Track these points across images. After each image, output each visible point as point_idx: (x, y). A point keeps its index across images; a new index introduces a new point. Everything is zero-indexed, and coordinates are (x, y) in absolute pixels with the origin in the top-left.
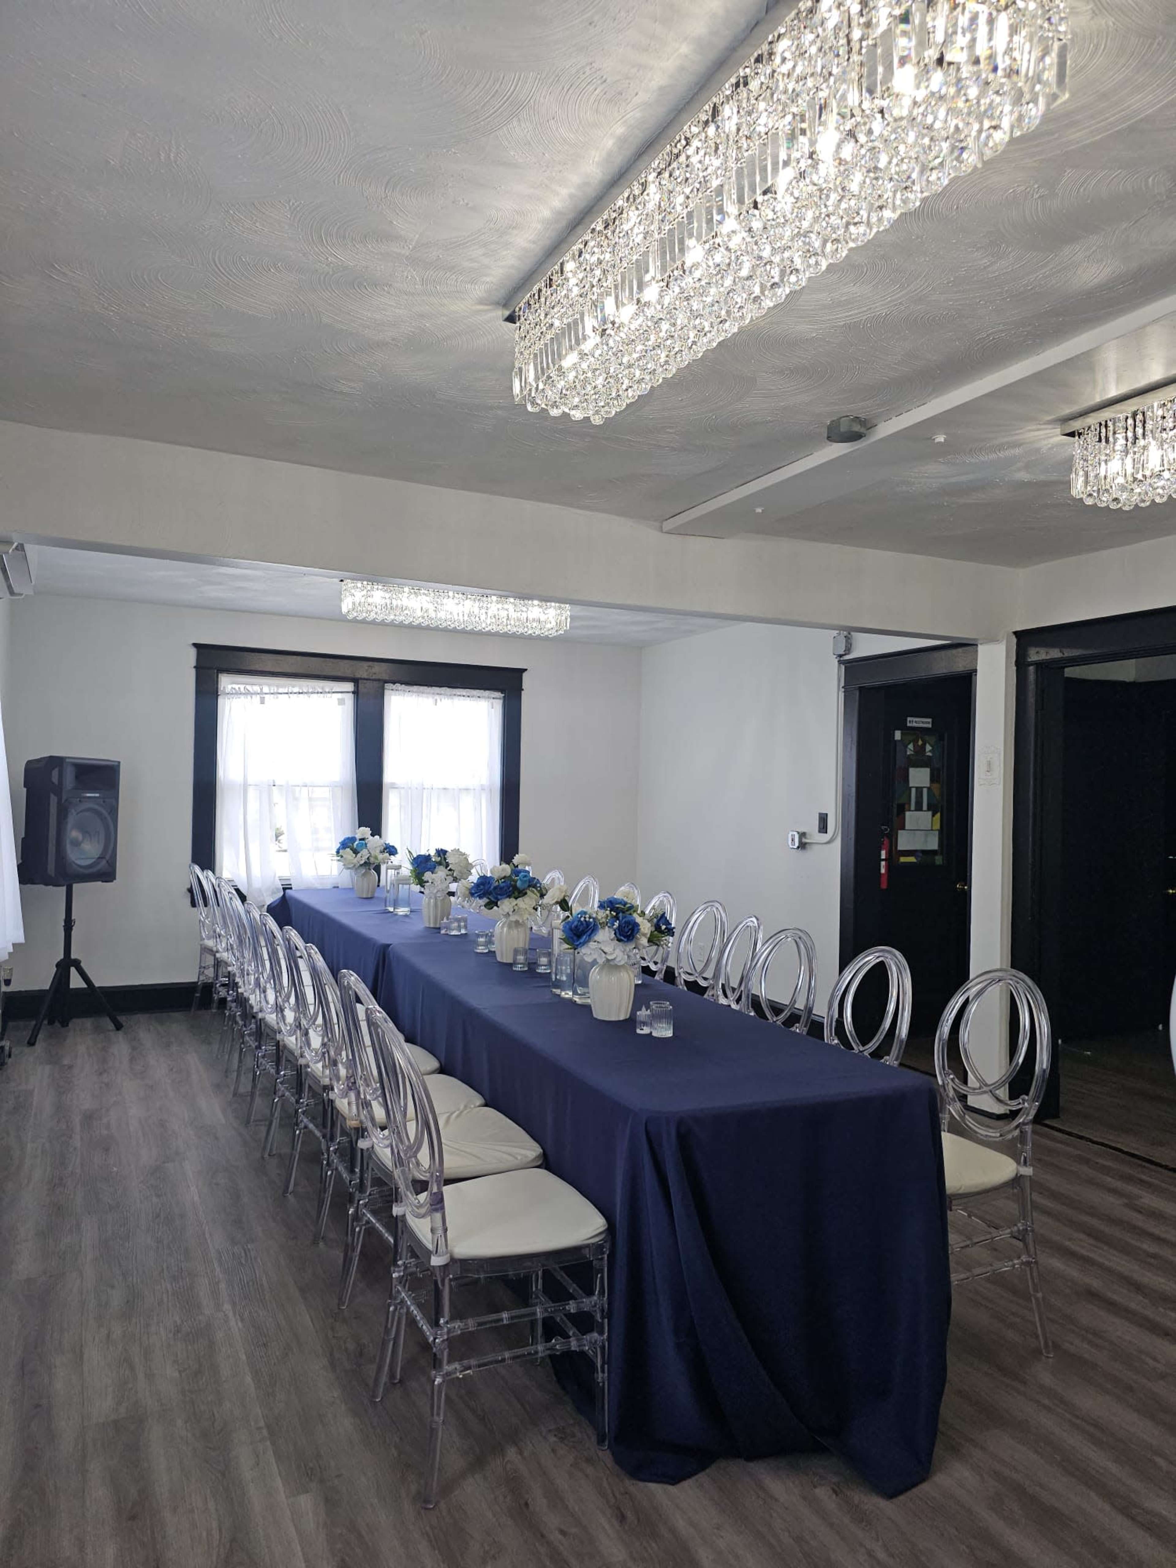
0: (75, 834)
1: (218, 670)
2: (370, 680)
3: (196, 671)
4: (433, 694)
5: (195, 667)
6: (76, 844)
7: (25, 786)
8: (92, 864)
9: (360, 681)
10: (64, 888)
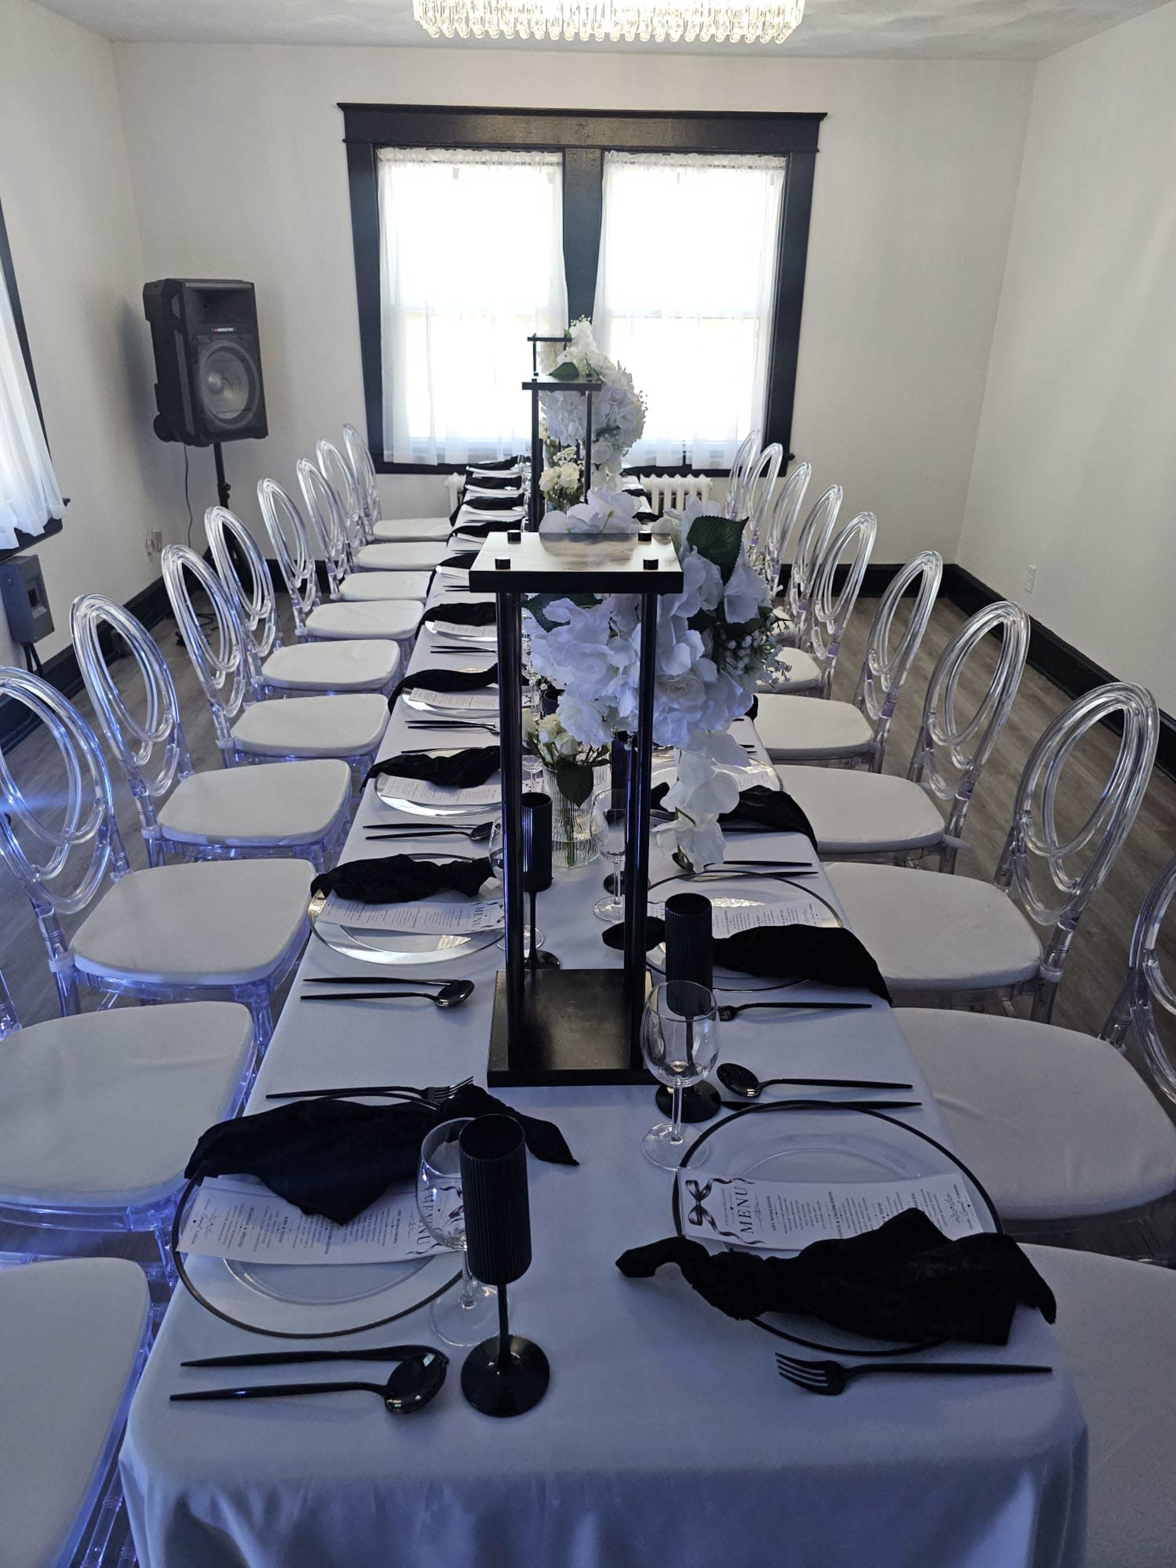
0: (213, 379)
1: (374, 145)
2: (581, 147)
3: (347, 146)
4: (672, 165)
5: (344, 141)
6: (216, 391)
7: (147, 318)
8: (235, 418)
9: (567, 150)
10: (212, 446)
